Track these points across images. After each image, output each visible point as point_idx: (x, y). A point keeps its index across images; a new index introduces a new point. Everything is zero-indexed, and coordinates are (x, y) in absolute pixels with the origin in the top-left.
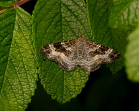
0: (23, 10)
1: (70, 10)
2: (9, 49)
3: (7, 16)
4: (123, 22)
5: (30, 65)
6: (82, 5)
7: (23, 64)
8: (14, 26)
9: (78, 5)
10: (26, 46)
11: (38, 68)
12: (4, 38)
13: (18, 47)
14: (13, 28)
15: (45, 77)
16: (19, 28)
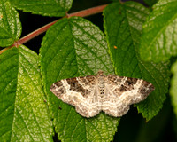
0: (27, 49)
1: (86, 46)
2: (15, 98)
3: (8, 57)
4: (158, 52)
5: (43, 116)
6: (100, 38)
7: (34, 116)
8: (18, 69)
9: (95, 39)
10: (35, 93)
11: (52, 120)
12: (7, 84)
13: (25, 95)
14: (17, 72)
15: (62, 130)
16: (24, 71)
